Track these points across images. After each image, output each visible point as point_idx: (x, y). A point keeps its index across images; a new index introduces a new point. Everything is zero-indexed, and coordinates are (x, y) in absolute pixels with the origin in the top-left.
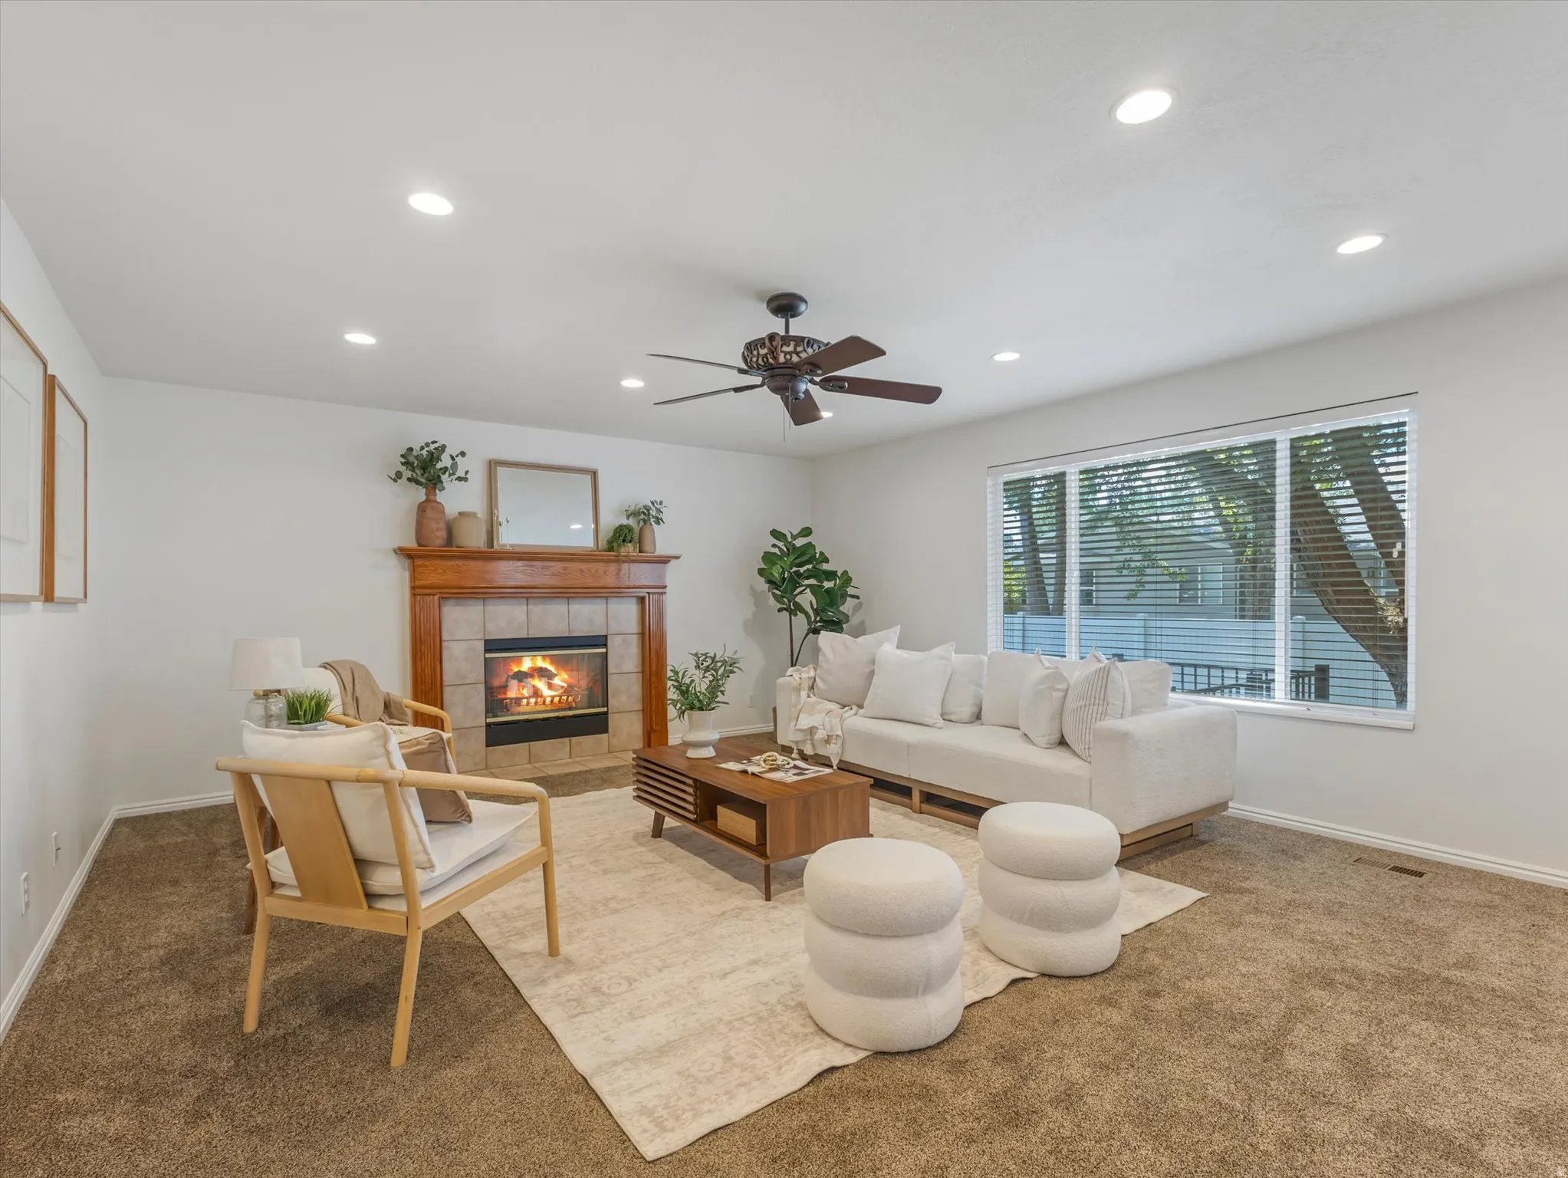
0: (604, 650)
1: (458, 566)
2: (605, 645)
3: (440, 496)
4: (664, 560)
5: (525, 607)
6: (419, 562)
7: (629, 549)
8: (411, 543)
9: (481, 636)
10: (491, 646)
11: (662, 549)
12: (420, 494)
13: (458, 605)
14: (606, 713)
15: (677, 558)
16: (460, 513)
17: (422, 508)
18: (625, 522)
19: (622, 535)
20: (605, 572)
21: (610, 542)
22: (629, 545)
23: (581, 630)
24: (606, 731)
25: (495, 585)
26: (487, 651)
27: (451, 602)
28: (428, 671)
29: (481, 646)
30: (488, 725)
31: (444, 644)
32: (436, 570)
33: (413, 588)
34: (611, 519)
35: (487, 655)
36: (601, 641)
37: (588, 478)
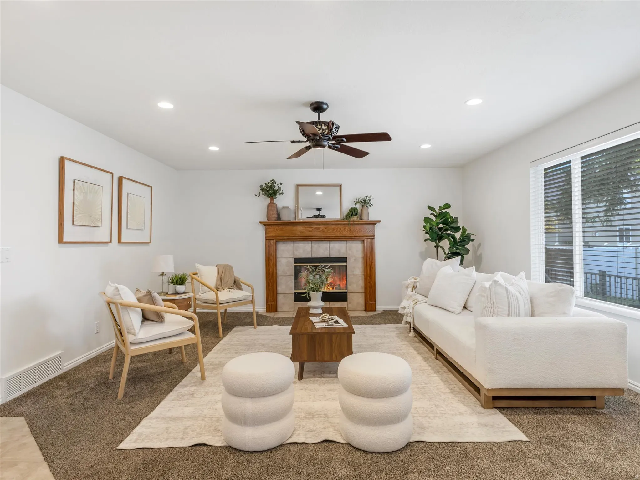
0: (346, 264)
1: (282, 228)
2: (346, 262)
3: (276, 201)
4: (374, 223)
5: (310, 245)
6: (268, 227)
7: (355, 218)
8: (265, 220)
9: (292, 256)
10: (297, 260)
11: (372, 218)
12: (268, 201)
13: (284, 244)
14: (346, 292)
15: (379, 222)
16: (283, 207)
17: (269, 206)
18: (354, 206)
19: (353, 212)
20: (344, 229)
21: (346, 216)
22: (355, 216)
23: (335, 255)
24: (346, 301)
25: (297, 236)
26: (295, 262)
27: (281, 242)
28: (271, 270)
29: (292, 260)
30: (295, 293)
31: (278, 260)
32: (274, 230)
33: (266, 237)
34: (348, 205)
35: (295, 264)
36: (344, 260)
37: (338, 188)
